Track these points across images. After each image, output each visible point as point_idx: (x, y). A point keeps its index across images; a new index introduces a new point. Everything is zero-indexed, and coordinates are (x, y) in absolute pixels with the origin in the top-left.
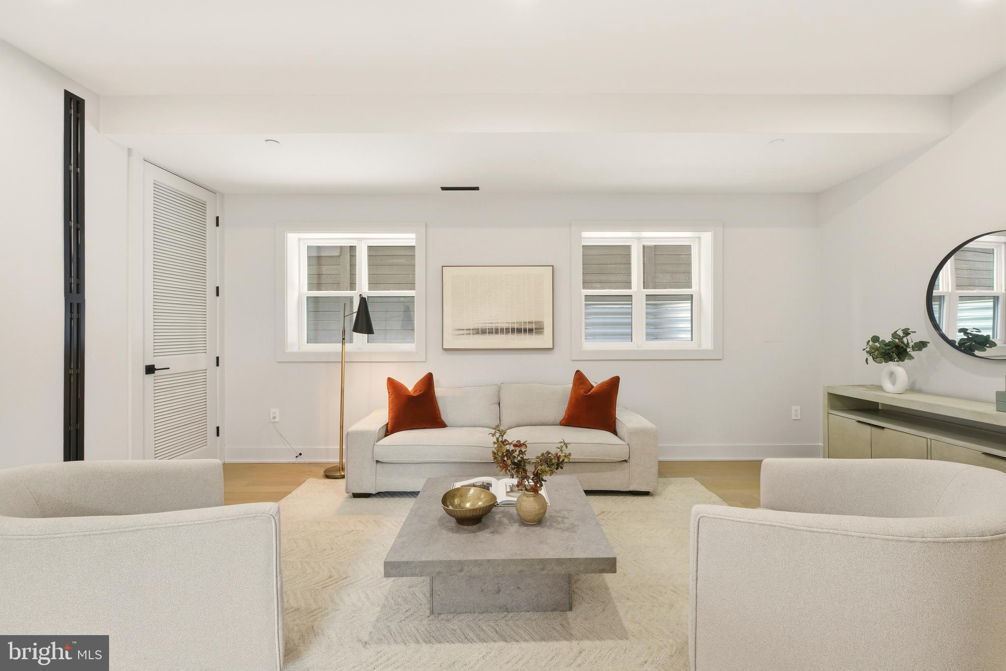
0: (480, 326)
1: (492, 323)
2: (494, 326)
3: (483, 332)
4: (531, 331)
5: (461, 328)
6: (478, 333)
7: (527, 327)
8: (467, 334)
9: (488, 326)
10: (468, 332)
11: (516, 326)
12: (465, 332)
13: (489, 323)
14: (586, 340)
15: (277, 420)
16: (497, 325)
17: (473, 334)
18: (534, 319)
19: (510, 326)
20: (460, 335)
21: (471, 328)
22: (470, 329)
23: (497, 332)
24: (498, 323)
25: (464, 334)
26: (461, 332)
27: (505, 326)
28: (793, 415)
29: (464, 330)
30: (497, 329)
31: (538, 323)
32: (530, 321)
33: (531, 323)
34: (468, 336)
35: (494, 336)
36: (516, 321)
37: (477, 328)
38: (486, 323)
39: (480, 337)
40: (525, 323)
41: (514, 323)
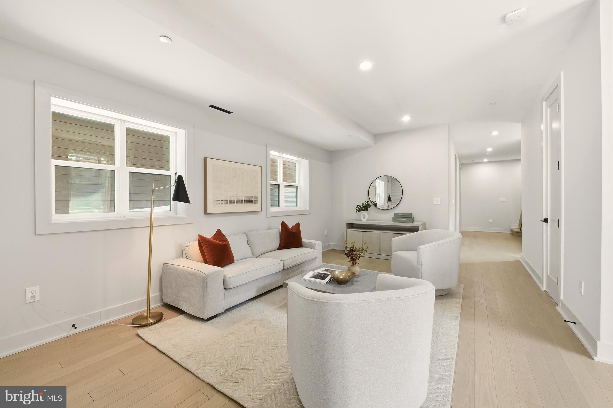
0: (228, 199)
1: (235, 197)
3: (230, 202)
4: (252, 201)
5: (218, 200)
6: (227, 203)
7: (251, 199)
8: (221, 203)
9: (233, 199)
10: (222, 202)
11: (246, 199)
12: (220, 202)
14: (272, 206)
15: (37, 298)
17: (225, 203)
18: (254, 195)
19: (243, 199)
20: (218, 204)
21: (224, 199)
23: (234, 203)
24: (237, 197)
26: (218, 202)
27: (241, 199)
28: (326, 234)
29: (220, 201)
30: (237, 201)
31: (256, 197)
32: (252, 196)
33: (252, 197)
34: (222, 205)
35: (235, 205)
36: (246, 196)
37: (227, 200)
38: (231, 197)
39: (228, 205)
40: (250, 197)
41: (245, 197)
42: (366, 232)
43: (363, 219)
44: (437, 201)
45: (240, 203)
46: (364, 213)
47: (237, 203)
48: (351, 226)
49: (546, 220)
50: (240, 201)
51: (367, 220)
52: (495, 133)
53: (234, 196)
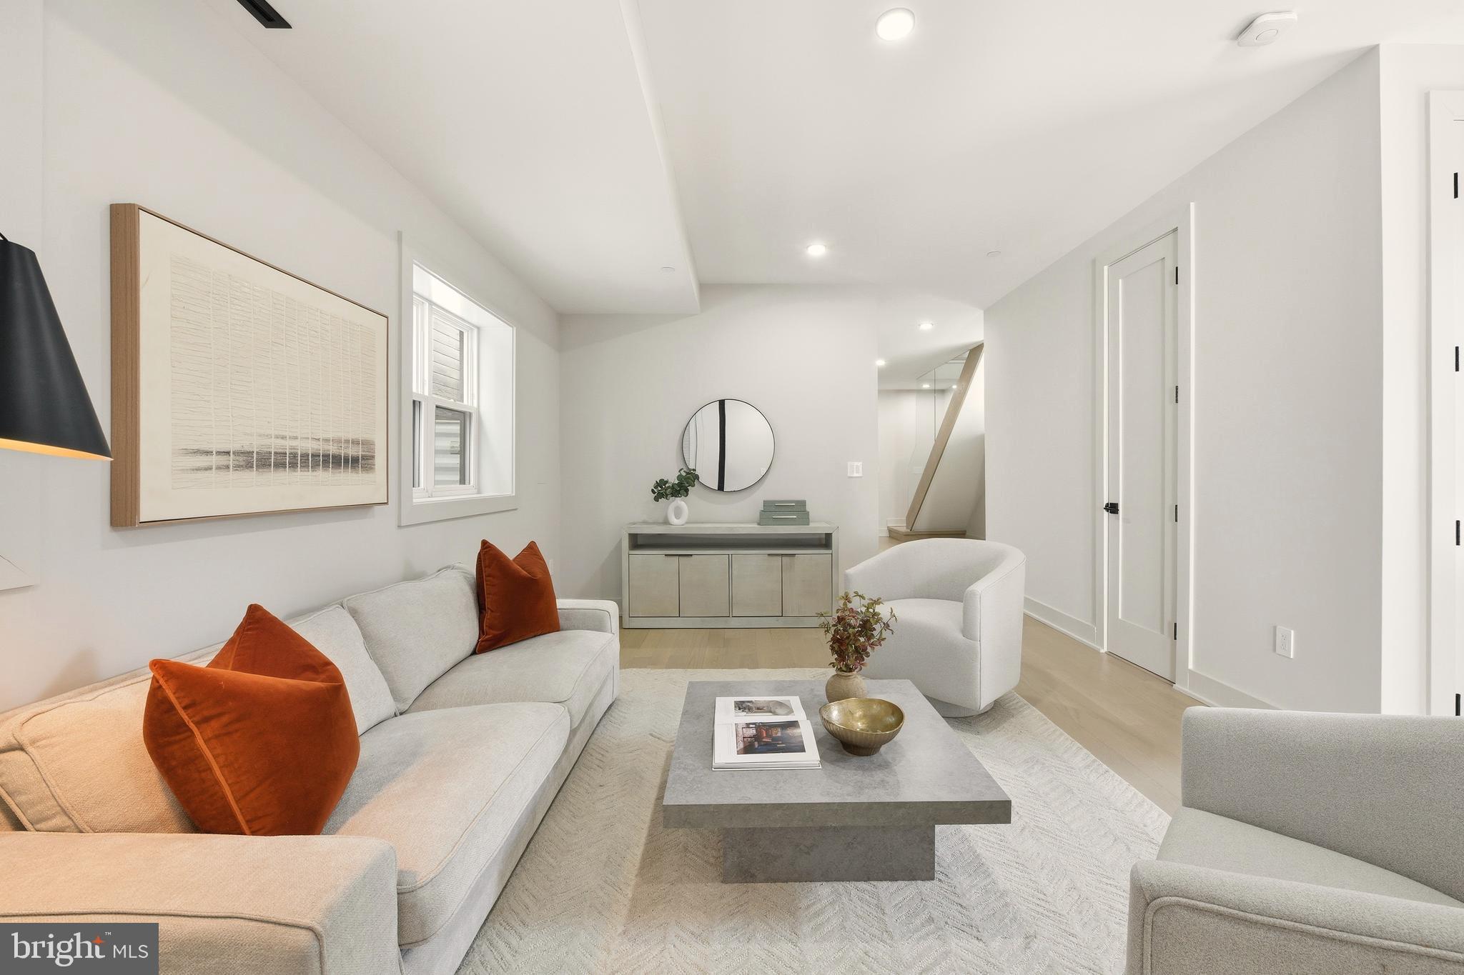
0: (255, 444)
1: (283, 438)
2: (287, 445)
3: (263, 462)
4: (355, 460)
5: (203, 447)
6: (249, 466)
7: (352, 451)
8: (219, 468)
9: (274, 445)
10: (223, 460)
11: (332, 449)
12: (214, 460)
13: (277, 437)
16: (294, 443)
17: (238, 467)
18: (361, 436)
19: (321, 448)
20: (198, 469)
21: (231, 448)
22: (228, 453)
23: (280, 465)
24: (296, 438)
25: (210, 468)
26: (202, 461)
27: (311, 446)
29: (210, 453)
30: (294, 456)
31: (368, 444)
32: (355, 437)
33: (355, 442)
34: (223, 473)
35: (285, 475)
36: (330, 436)
37: (247, 449)
38: (269, 436)
39: (252, 476)
40: (347, 441)
41: (327, 440)
42: (691, 555)
43: (673, 520)
44: (856, 469)
45: (305, 465)
46: (679, 502)
47: (293, 465)
48: (638, 542)
49: (1113, 508)
50: (305, 456)
51: (687, 523)
52: (926, 326)
53: (284, 434)
